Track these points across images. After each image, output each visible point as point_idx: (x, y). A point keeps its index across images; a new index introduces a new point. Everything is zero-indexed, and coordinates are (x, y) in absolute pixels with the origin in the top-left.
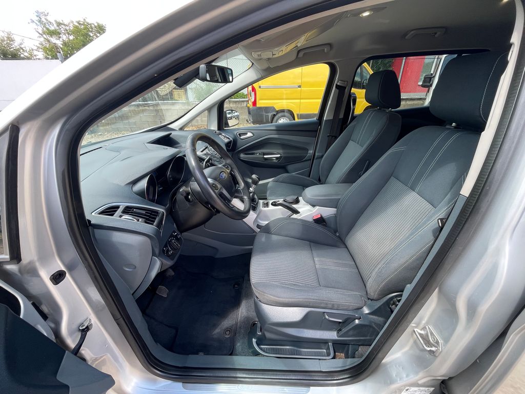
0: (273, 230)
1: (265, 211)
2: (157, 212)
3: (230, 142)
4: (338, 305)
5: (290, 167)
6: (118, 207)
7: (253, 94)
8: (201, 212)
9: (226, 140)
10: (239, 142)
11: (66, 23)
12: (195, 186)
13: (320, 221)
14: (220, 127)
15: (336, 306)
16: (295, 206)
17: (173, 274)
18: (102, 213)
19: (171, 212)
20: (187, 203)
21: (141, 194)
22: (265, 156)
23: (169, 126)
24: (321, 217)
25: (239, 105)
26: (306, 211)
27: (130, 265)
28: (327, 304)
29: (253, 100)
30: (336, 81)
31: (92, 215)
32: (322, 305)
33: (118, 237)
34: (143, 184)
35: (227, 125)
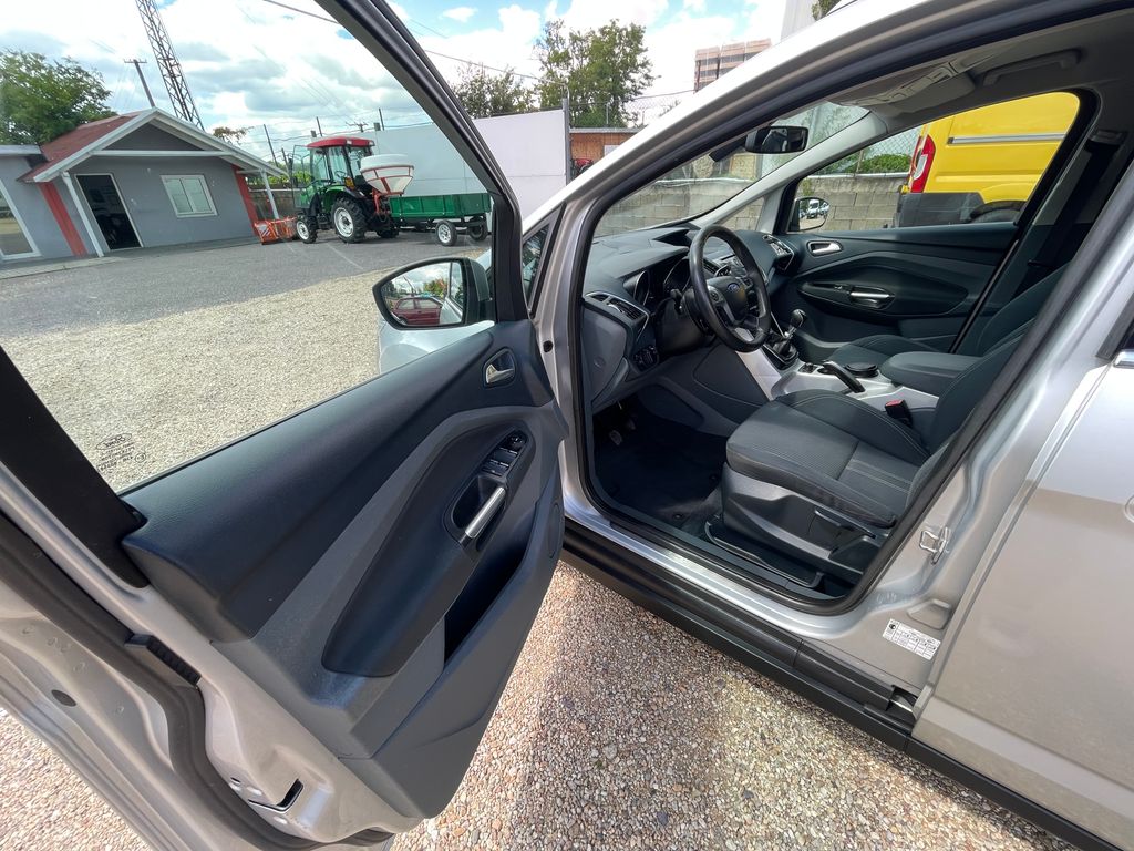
0: (798, 404)
1: (800, 377)
2: (640, 313)
3: (786, 258)
4: (841, 503)
5: (907, 325)
6: (607, 297)
7: (924, 159)
8: (690, 332)
9: (781, 253)
10: (808, 260)
11: (583, 35)
12: (691, 293)
13: (899, 411)
14: (779, 230)
15: (837, 505)
16: (861, 380)
17: (633, 428)
18: (594, 297)
19: (655, 323)
20: (676, 314)
21: (630, 290)
22: (853, 294)
23: (692, 222)
24: (903, 404)
25: (881, 189)
26: (877, 391)
27: (601, 360)
28: (822, 492)
29: (917, 175)
30: (1090, 134)
31: (587, 296)
32: (815, 493)
33: (602, 322)
34: (636, 280)
35: (795, 225)
